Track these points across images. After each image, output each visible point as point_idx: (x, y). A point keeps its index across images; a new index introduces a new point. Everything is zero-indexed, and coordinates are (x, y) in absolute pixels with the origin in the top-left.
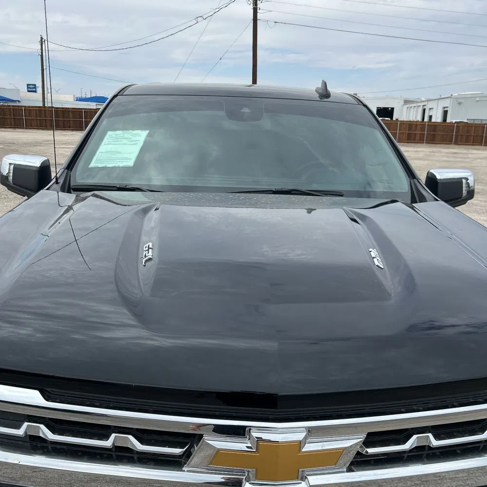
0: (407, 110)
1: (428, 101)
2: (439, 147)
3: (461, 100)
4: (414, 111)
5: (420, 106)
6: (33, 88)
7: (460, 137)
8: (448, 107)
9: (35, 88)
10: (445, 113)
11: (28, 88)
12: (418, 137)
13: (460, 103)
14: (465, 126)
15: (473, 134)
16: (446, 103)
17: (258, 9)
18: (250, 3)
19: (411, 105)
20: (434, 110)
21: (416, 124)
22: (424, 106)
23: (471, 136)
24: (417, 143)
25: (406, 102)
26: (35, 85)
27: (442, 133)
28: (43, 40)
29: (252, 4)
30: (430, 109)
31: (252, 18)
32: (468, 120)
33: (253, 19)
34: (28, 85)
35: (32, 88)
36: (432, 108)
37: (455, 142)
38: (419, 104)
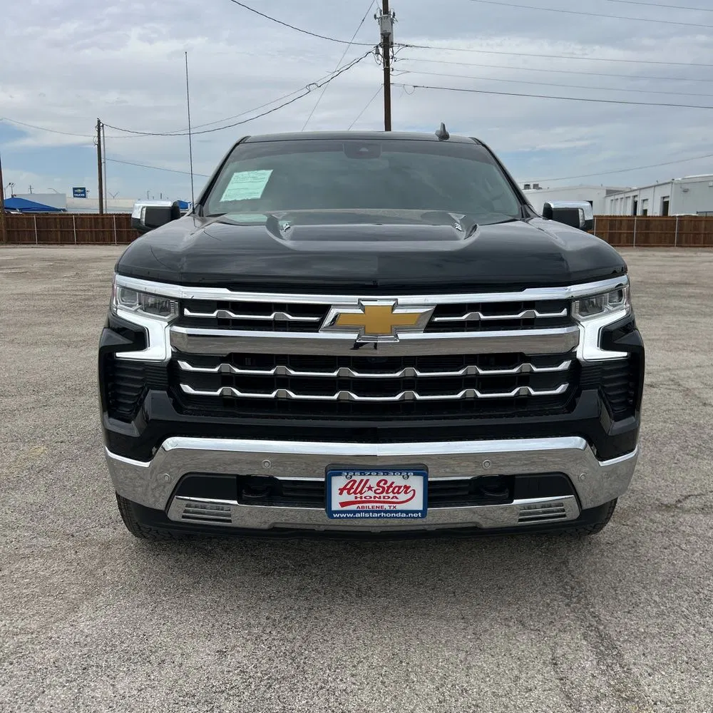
0: (611, 203)
1: (640, 189)
2: (654, 251)
3: (687, 187)
4: (621, 205)
5: (629, 197)
6: (82, 193)
7: (684, 236)
8: (668, 197)
9: (84, 192)
10: (666, 205)
11: (74, 193)
12: (624, 238)
13: (686, 191)
14: (691, 221)
15: (703, 232)
16: (666, 191)
17: (391, 70)
18: (379, 62)
19: (616, 197)
20: (650, 201)
21: (621, 221)
22: (635, 197)
23: (700, 234)
24: (622, 246)
25: (610, 192)
26: (84, 188)
27: (659, 232)
28: (101, 125)
29: (382, 64)
30: (644, 200)
31: (383, 82)
32: (697, 213)
33: (385, 84)
34: (74, 189)
35: (80, 192)
36: (647, 200)
37: (677, 243)
38: (627, 195)
